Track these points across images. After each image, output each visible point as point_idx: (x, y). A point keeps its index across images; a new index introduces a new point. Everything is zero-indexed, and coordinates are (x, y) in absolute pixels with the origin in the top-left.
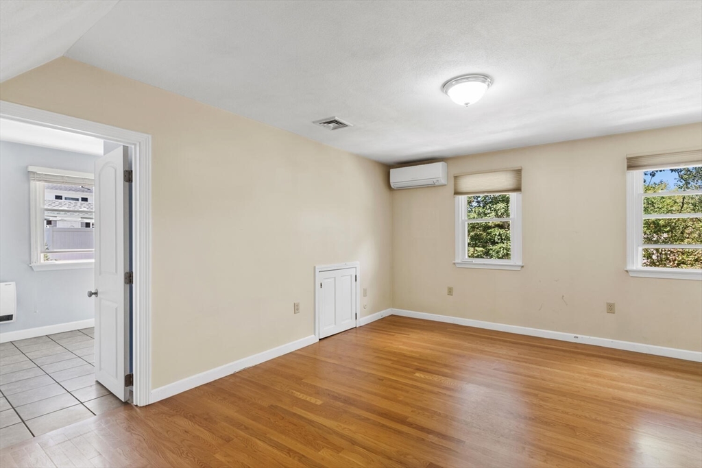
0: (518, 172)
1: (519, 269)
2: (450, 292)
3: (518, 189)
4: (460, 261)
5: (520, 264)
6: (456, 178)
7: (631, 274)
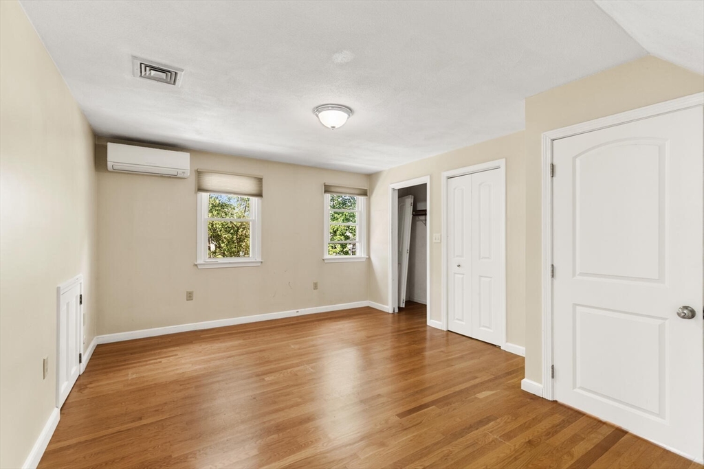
0: (260, 180)
1: (259, 264)
2: (190, 296)
3: (259, 195)
4: (202, 262)
5: (261, 260)
6: (199, 173)
7: (326, 261)
